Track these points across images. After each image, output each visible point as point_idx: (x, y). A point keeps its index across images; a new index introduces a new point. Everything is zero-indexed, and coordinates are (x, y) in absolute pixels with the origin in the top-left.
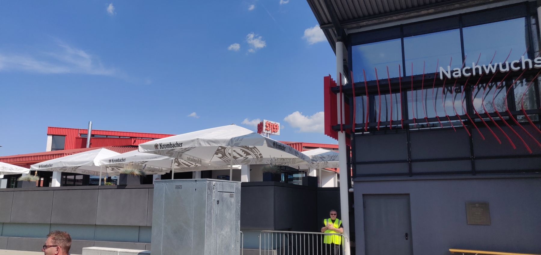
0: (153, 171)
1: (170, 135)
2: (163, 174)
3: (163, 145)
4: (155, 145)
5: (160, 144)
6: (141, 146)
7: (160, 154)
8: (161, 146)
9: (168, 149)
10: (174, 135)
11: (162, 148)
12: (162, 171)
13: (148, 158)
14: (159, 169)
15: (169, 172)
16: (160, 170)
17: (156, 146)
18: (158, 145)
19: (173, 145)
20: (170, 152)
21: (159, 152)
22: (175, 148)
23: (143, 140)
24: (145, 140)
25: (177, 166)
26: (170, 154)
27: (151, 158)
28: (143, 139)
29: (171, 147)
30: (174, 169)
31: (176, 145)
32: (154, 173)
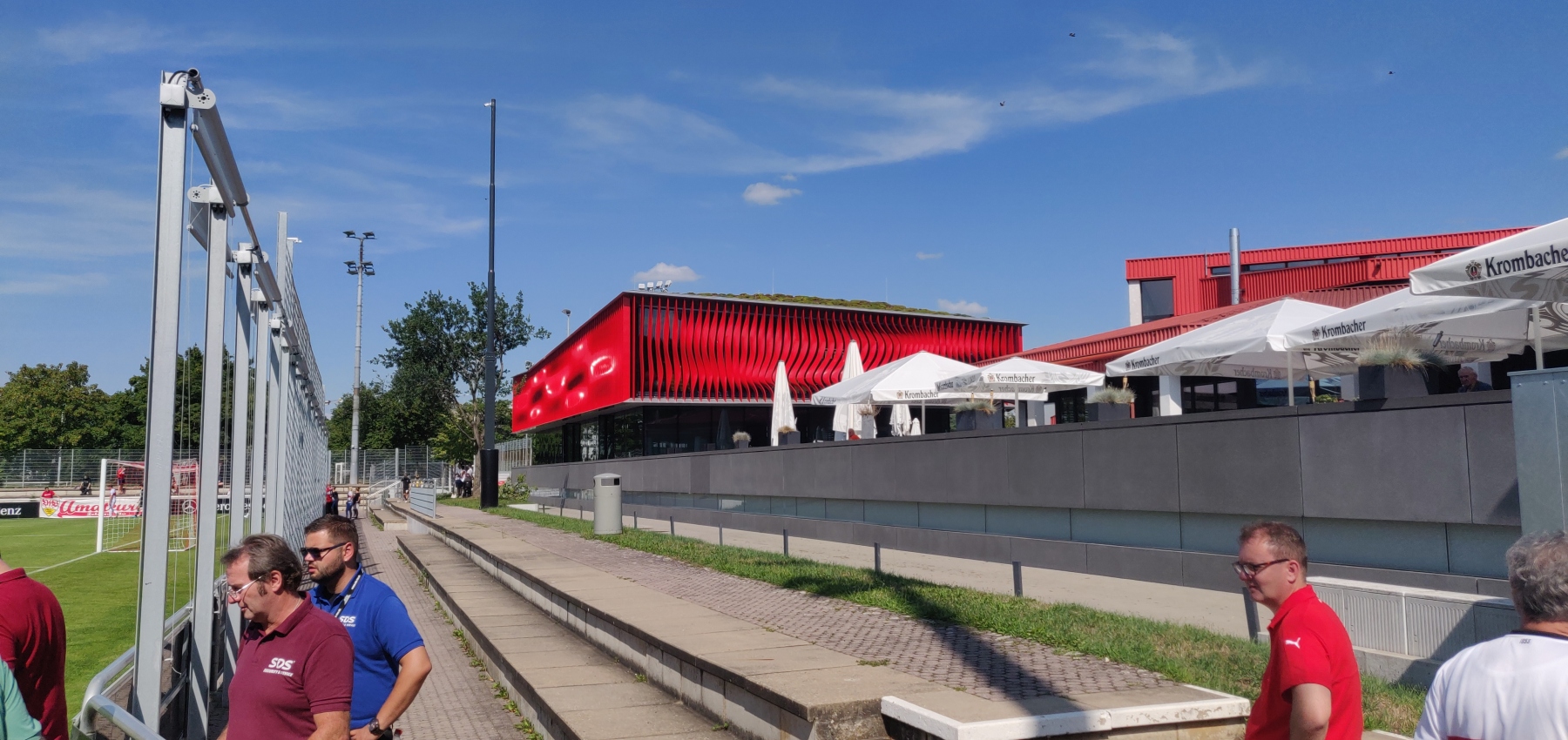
0: (1460, 353)
1: (1504, 231)
3: (1499, 264)
4: (1468, 267)
5: (1487, 260)
6: (1417, 274)
7: (1491, 295)
8: (1489, 266)
9: (1517, 273)
10: (1521, 230)
11: (1496, 274)
12: (1492, 349)
14: (1483, 344)
15: (1519, 350)
16: (1486, 348)
17: (1473, 270)
18: (1479, 265)
19: (1536, 259)
20: (1526, 284)
21: (1484, 291)
22: (1546, 267)
23: (1405, 262)
24: (1417, 261)
25: (1552, 328)
26: (1525, 287)
27: (1453, 312)
28: (1403, 256)
29: (1529, 267)
30: (1544, 340)
31: (1549, 258)
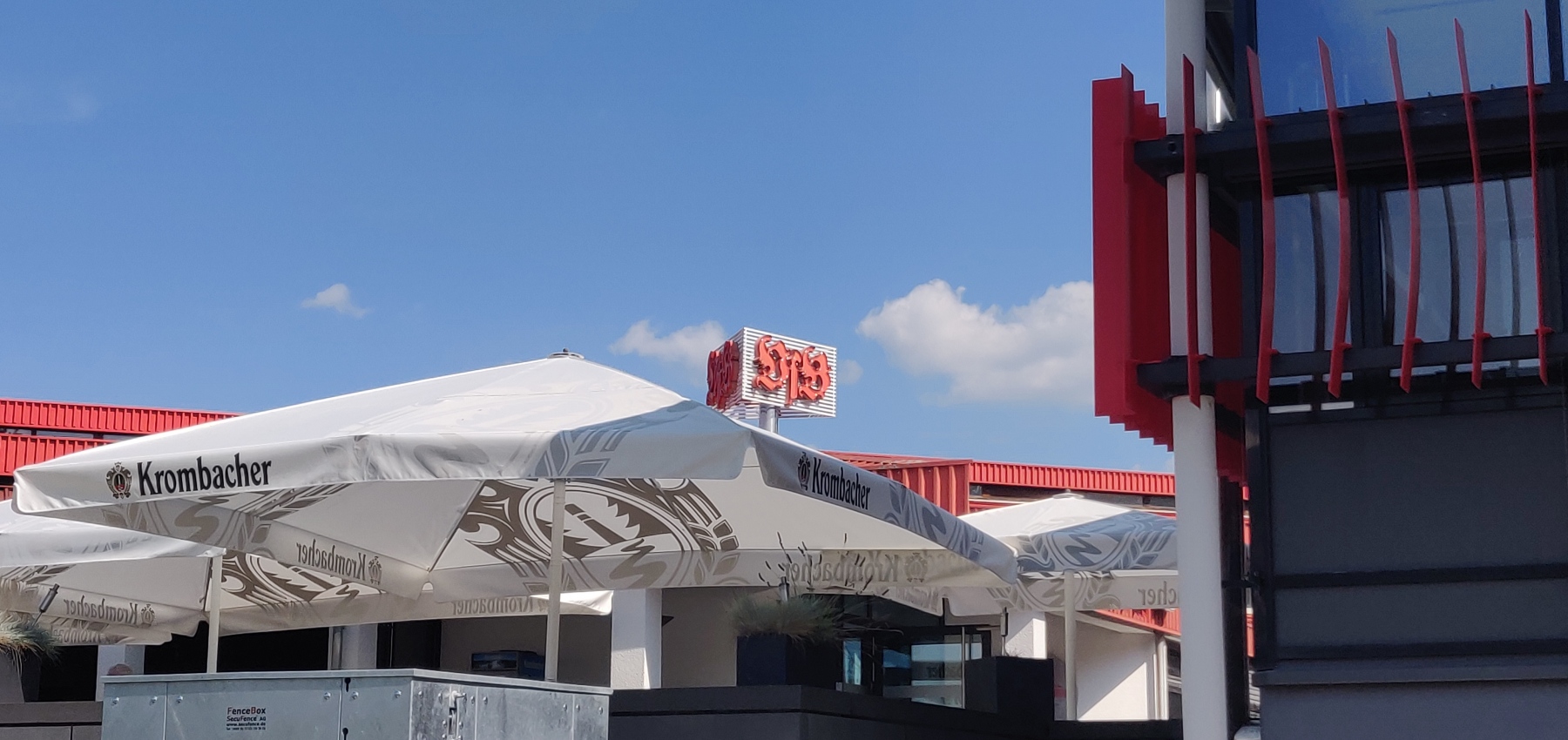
0: (97, 626)
1: (196, 415)
2: (159, 643)
3: (158, 475)
4: (110, 474)
5: (140, 465)
6: (31, 477)
7: (143, 528)
8: (144, 477)
9: (185, 495)
10: (221, 416)
11: (153, 492)
12: (148, 623)
13: (68, 551)
14: (135, 613)
15: (188, 629)
16: (139, 621)
17: (118, 478)
18: (127, 472)
19: (213, 475)
20: (197, 515)
21: (133, 516)
22: (227, 490)
23: (41, 446)
24: (50, 446)
25: (241, 594)
26: (199, 524)
27: (85, 551)
28: (40, 435)
29: (203, 487)
30: (223, 613)
31: (233, 476)
32: (103, 636)
